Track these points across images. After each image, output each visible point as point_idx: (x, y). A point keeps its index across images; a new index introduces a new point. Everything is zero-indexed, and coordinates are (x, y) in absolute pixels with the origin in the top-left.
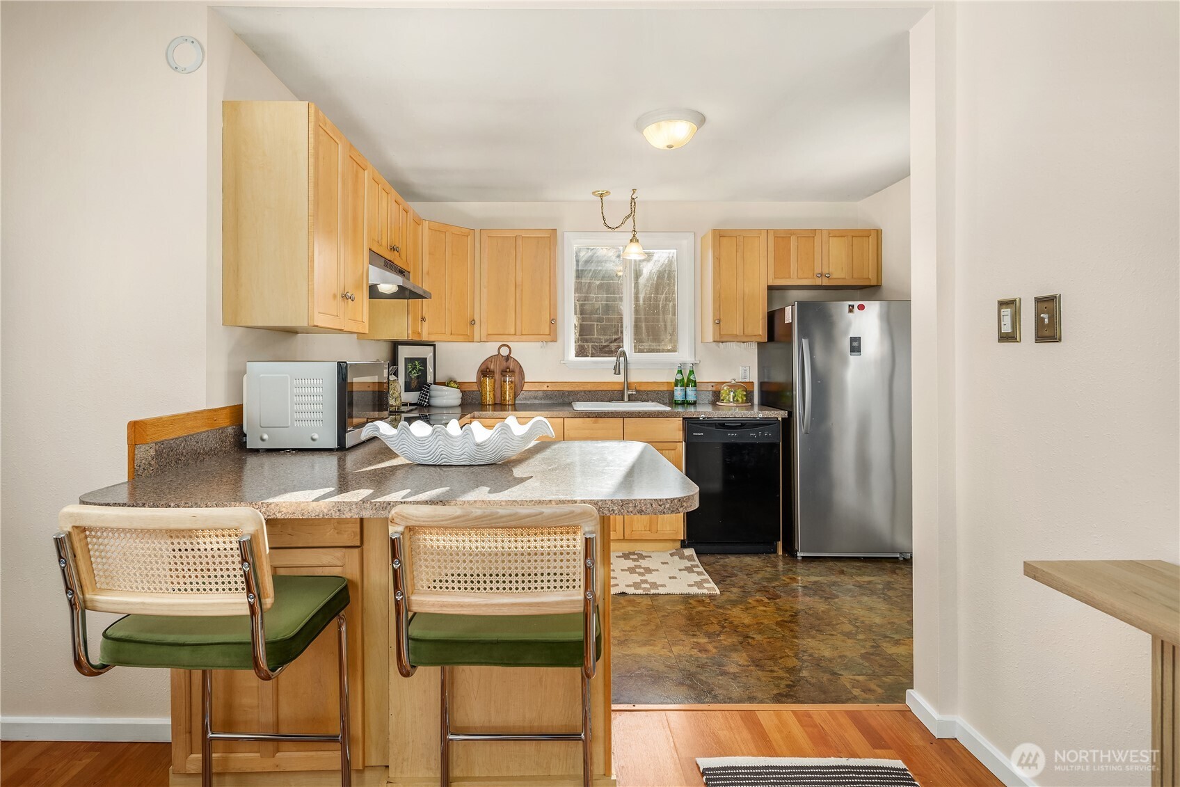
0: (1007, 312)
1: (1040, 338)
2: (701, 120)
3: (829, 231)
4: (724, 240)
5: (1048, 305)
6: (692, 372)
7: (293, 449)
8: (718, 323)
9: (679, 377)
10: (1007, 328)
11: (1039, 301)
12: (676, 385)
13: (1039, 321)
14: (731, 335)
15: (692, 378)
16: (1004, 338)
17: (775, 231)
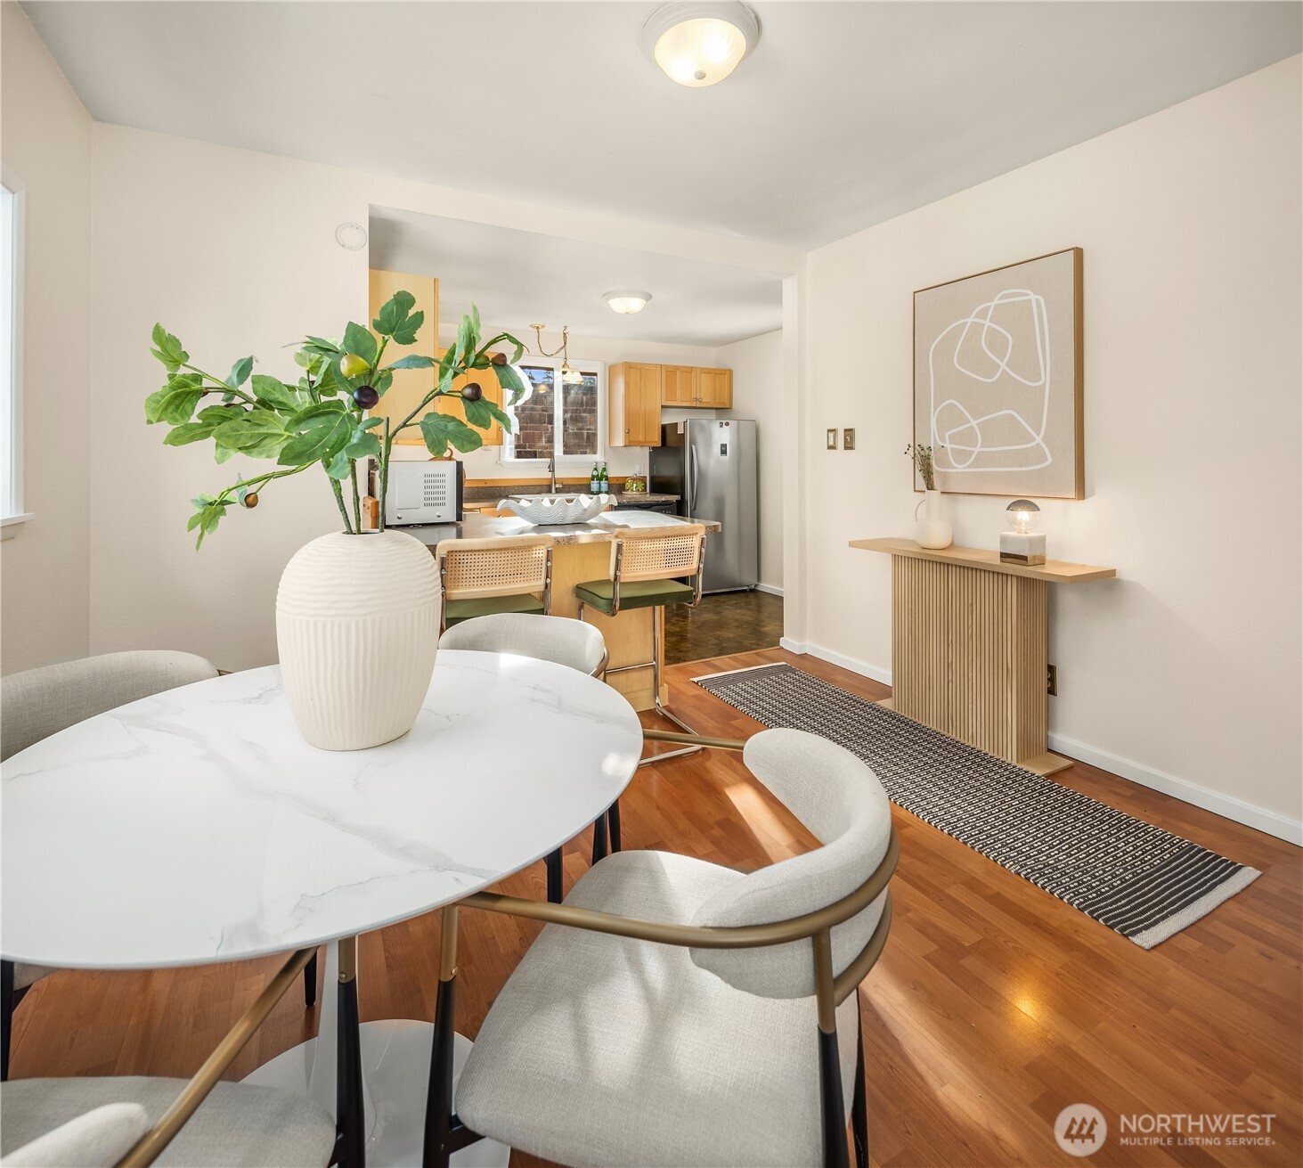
0: (831, 435)
1: (846, 448)
2: (649, 297)
3: (701, 369)
4: (632, 370)
5: (849, 432)
6: (604, 469)
7: (419, 524)
8: (628, 432)
9: (595, 473)
10: (831, 443)
11: (845, 430)
12: (593, 480)
13: (845, 440)
14: (637, 442)
15: (605, 473)
16: (830, 447)
17: (667, 366)
